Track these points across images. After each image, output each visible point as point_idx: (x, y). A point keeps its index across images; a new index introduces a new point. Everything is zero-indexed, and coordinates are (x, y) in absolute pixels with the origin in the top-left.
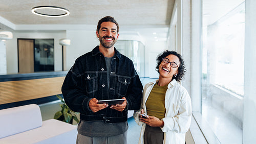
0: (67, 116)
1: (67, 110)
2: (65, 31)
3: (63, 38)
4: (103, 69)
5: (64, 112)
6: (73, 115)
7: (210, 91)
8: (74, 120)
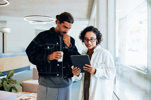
0: (7, 87)
1: (7, 82)
2: (6, 22)
3: (3, 27)
4: (57, 43)
5: (4, 83)
6: (12, 86)
7: (121, 69)
8: (12, 89)
